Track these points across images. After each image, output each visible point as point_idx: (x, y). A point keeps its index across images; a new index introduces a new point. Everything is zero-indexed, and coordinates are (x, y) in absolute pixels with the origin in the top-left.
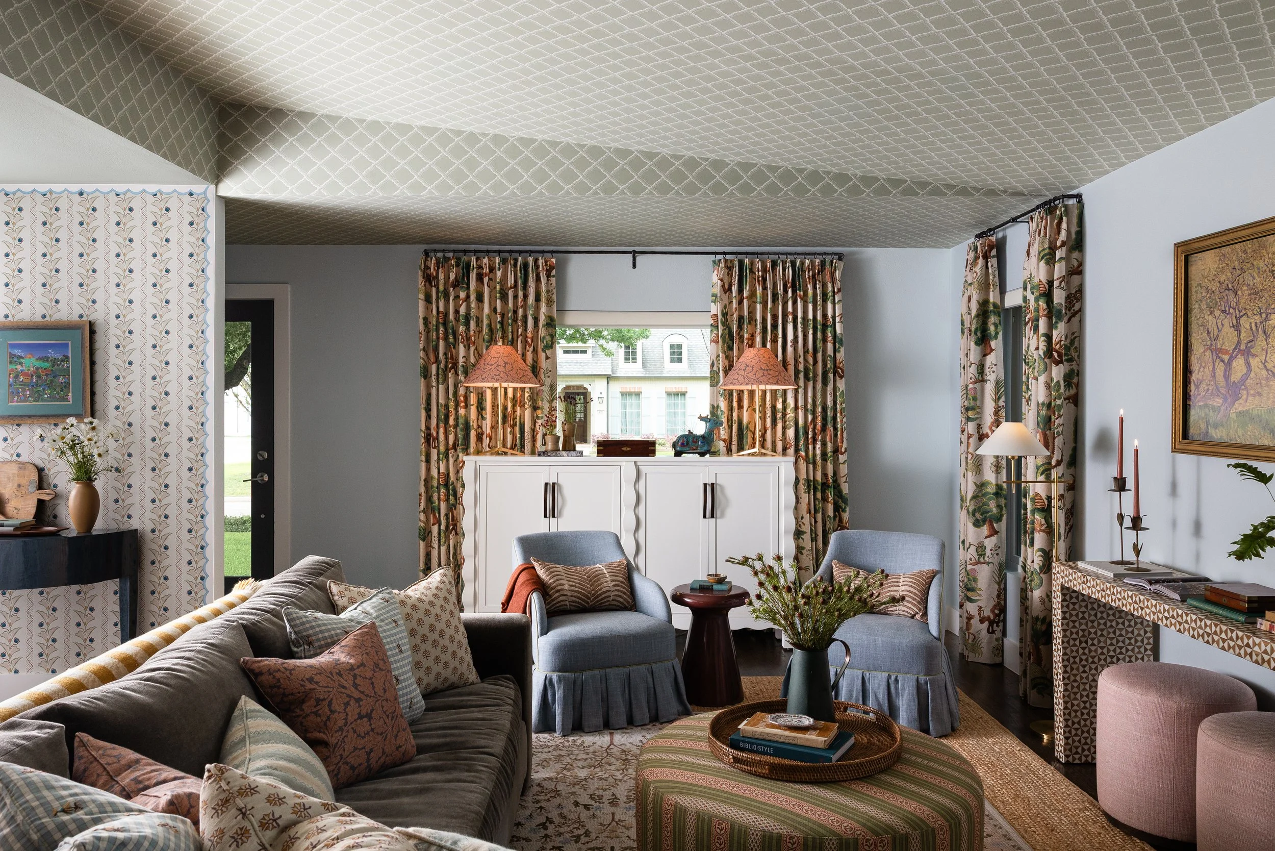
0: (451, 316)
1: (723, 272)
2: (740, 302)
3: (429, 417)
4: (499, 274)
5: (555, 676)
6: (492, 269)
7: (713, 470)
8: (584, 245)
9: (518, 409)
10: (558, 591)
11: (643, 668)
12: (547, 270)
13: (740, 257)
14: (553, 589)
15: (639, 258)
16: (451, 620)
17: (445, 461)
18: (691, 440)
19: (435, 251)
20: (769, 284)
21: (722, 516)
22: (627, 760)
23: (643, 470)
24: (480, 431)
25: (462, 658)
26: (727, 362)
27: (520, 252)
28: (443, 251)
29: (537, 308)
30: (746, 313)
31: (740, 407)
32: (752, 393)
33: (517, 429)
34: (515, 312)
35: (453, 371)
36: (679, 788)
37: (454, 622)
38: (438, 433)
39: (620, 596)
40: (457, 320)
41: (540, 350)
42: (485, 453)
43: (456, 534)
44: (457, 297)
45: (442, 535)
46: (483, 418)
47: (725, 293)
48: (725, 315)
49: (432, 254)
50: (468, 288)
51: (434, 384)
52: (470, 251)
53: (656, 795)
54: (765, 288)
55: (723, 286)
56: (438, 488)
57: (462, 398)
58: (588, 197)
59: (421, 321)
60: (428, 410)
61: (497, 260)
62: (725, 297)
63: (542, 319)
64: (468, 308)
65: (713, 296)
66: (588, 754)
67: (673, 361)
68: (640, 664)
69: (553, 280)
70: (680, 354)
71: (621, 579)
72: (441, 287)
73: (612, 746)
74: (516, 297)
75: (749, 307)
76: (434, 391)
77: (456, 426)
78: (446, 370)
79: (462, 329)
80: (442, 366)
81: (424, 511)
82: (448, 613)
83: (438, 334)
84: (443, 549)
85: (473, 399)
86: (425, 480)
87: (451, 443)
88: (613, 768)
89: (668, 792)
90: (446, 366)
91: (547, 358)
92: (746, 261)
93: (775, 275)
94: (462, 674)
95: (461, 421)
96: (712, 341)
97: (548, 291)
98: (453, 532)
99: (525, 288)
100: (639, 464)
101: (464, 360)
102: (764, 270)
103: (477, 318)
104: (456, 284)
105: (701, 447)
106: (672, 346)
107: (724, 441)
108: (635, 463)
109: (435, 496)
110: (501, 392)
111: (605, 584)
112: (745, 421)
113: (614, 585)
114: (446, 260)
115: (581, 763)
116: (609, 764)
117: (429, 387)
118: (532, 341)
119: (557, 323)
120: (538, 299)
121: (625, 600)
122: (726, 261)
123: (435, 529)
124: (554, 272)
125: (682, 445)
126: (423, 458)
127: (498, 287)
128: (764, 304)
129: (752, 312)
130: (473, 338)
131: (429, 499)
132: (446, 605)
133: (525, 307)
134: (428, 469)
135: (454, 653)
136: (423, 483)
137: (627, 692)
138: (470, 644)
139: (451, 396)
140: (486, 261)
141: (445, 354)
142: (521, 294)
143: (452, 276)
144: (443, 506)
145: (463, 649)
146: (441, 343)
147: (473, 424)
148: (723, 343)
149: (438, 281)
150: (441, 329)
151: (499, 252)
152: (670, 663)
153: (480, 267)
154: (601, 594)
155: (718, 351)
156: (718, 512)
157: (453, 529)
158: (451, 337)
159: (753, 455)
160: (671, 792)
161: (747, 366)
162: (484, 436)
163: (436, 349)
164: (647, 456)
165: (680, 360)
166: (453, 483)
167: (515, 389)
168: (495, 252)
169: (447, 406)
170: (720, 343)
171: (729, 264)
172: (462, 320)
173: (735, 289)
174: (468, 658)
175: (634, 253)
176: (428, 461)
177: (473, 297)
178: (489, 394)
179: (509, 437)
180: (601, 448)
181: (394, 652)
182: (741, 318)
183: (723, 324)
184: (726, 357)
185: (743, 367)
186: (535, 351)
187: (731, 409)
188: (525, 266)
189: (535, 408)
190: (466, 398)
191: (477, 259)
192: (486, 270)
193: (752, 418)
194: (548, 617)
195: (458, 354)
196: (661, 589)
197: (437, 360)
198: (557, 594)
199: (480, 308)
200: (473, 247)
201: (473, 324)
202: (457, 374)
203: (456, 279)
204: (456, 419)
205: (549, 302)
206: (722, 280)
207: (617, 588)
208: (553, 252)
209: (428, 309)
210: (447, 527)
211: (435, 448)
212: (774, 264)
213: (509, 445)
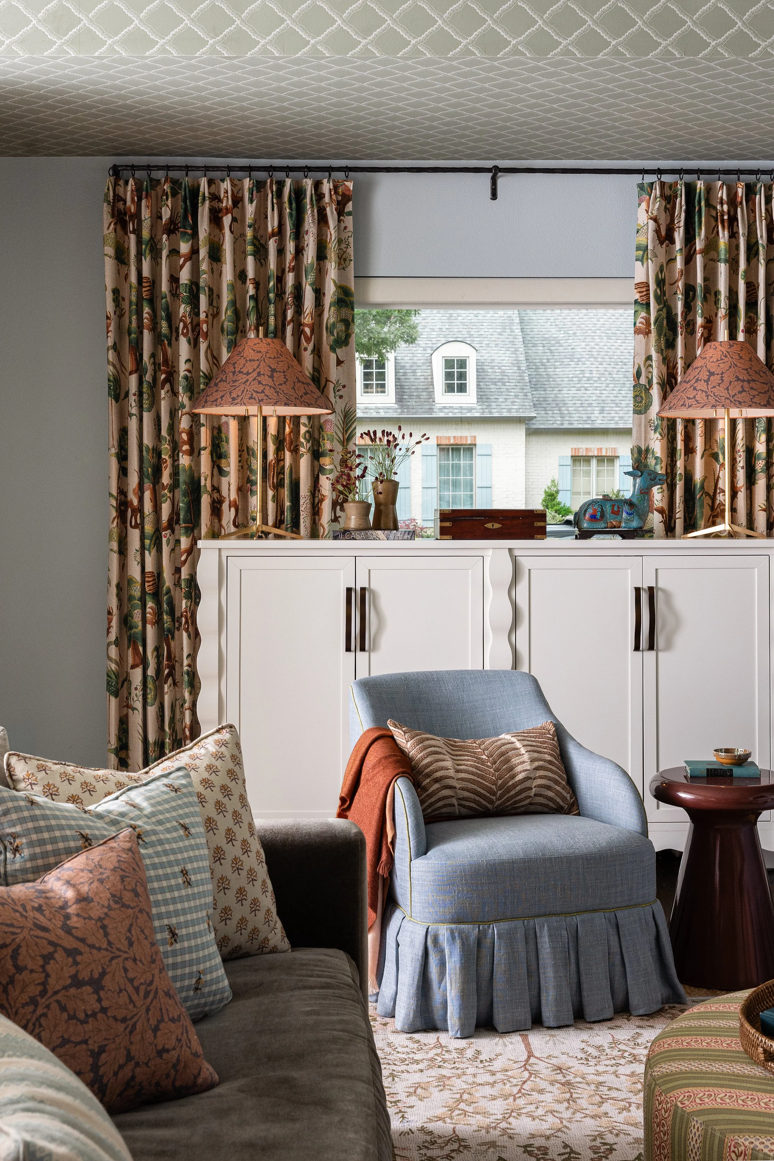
0: (165, 287)
1: (656, 206)
2: (689, 259)
3: (123, 472)
4: (250, 209)
5: (444, 931)
6: (237, 201)
7: (651, 564)
8: (403, 157)
9: (288, 454)
10: (437, 780)
11: (600, 920)
12: (339, 203)
13: (687, 178)
14: (428, 775)
15: (503, 181)
16: (236, 828)
17: (154, 552)
18: (608, 509)
19: (133, 168)
20: (742, 230)
21: (669, 647)
22: (568, 1083)
23: (525, 563)
24: (216, 495)
25: (255, 902)
26: (664, 369)
27: (288, 169)
28: (148, 168)
29: (321, 272)
30: (699, 280)
31: (689, 450)
32: (710, 424)
33: (286, 492)
34: (280, 279)
35: (167, 386)
36: (756, 1123)
37: (242, 833)
38: (141, 500)
39: (548, 788)
40: (174, 293)
41: (326, 346)
42: (228, 536)
43: (175, 684)
44: (174, 252)
45: (150, 685)
46: (221, 472)
47: (661, 243)
48: (660, 283)
49: (125, 174)
50: (195, 235)
51: (134, 410)
52: (197, 168)
53: (707, 1137)
54: (733, 235)
55: (657, 231)
56: (143, 600)
57: (184, 436)
58: (452, 59)
59: (109, 296)
60: (123, 457)
61: (247, 183)
62: (661, 251)
63: (330, 290)
64: (196, 271)
65: (638, 248)
66: (493, 1074)
67: (450, 388)
68: (595, 911)
69: (349, 221)
70: (462, 376)
71: (548, 757)
72: (146, 234)
73: (532, 1060)
74: (281, 252)
75: (705, 267)
76: (133, 424)
77: (174, 486)
78: (154, 385)
79: (183, 309)
80: (148, 377)
81: (117, 642)
82: (229, 815)
83: (140, 318)
84: (152, 711)
85: (205, 437)
86: (119, 586)
87: (165, 517)
88: (547, 1097)
89: (733, 1131)
90: (155, 378)
91: (339, 362)
92: (700, 185)
93: (752, 210)
94: (255, 931)
95: (183, 478)
96: (637, 331)
97: (340, 241)
98: (170, 680)
99: (298, 234)
100: (516, 553)
101: (188, 366)
102: (733, 201)
103: (211, 290)
104: (171, 229)
105: (627, 521)
106: (449, 363)
107: (661, 511)
108: (510, 550)
109: (137, 614)
110: (255, 425)
111: (519, 768)
112: (698, 475)
113: (537, 769)
114: (155, 183)
115: (488, 1091)
116: (541, 1091)
117: (123, 416)
118: (312, 332)
119: (355, 299)
120: (321, 255)
121: (558, 793)
122: (663, 184)
123: (136, 676)
124: (349, 207)
125: (593, 518)
126: (115, 546)
127: (249, 233)
128: (733, 263)
129: (710, 277)
130: (204, 327)
131: (125, 621)
132: (226, 800)
133: (297, 269)
134: (123, 566)
135: (241, 891)
136: (114, 590)
137: (573, 960)
138: (272, 873)
139: (164, 433)
140: (226, 185)
141: (153, 356)
142: (290, 247)
143: (166, 214)
144: (150, 631)
145: (258, 884)
146: (147, 336)
147: (205, 482)
148: (659, 334)
149: (140, 222)
150: (146, 310)
151: (250, 169)
152: (648, 909)
153: (215, 197)
154: (515, 786)
155: (647, 349)
156: (660, 640)
157: (170, 674)
158: (164, 324)
159: (717, 536)
160: (741, 1131)
161: (712, 374)
162: (225, 506)
163: (137, 348)
164: (531, 537)
165: (462, 388)
166: (169, 591)
167: (282, 420)
168: (242, 169)
169: (157, 452)
170: (653, 336)
171: (667, 192)
172: (184, 294)
173: (679, 236)
174: (268, 902)
175: (495, 172)
176: (123, 551)
177: (203, 252)
178: (233, 429)
179: (271, 506)
180: (447, 524)
181: (173, 882)
182: (689, 290)
183: (658, 299)
184: (664, 359)
185: (704, 375)
186: (317, 352)
187: (672, 453)
188: (298, 193)
189: (316, 454)
190: (193, 435)
191: (211, 182)
192: (227, 203)
193: (709, 469)
194: (426, 823)
195: (176, 355)
196: (625, 773)
197: (139, 369)
198: (436, 786)
199: (216, 273)
200: (199, 161)
201: (203, 300)
202: (174, 393)
203: (172, 220)
204: (175, 473)
205: (342, 261)
206: (655, 220)
207: (542, 773)
208: (347, 169)
209: (122, 276)
210: (159, 671)
211: (136, 527)
212: (750, 190)
213: (271, 520)
